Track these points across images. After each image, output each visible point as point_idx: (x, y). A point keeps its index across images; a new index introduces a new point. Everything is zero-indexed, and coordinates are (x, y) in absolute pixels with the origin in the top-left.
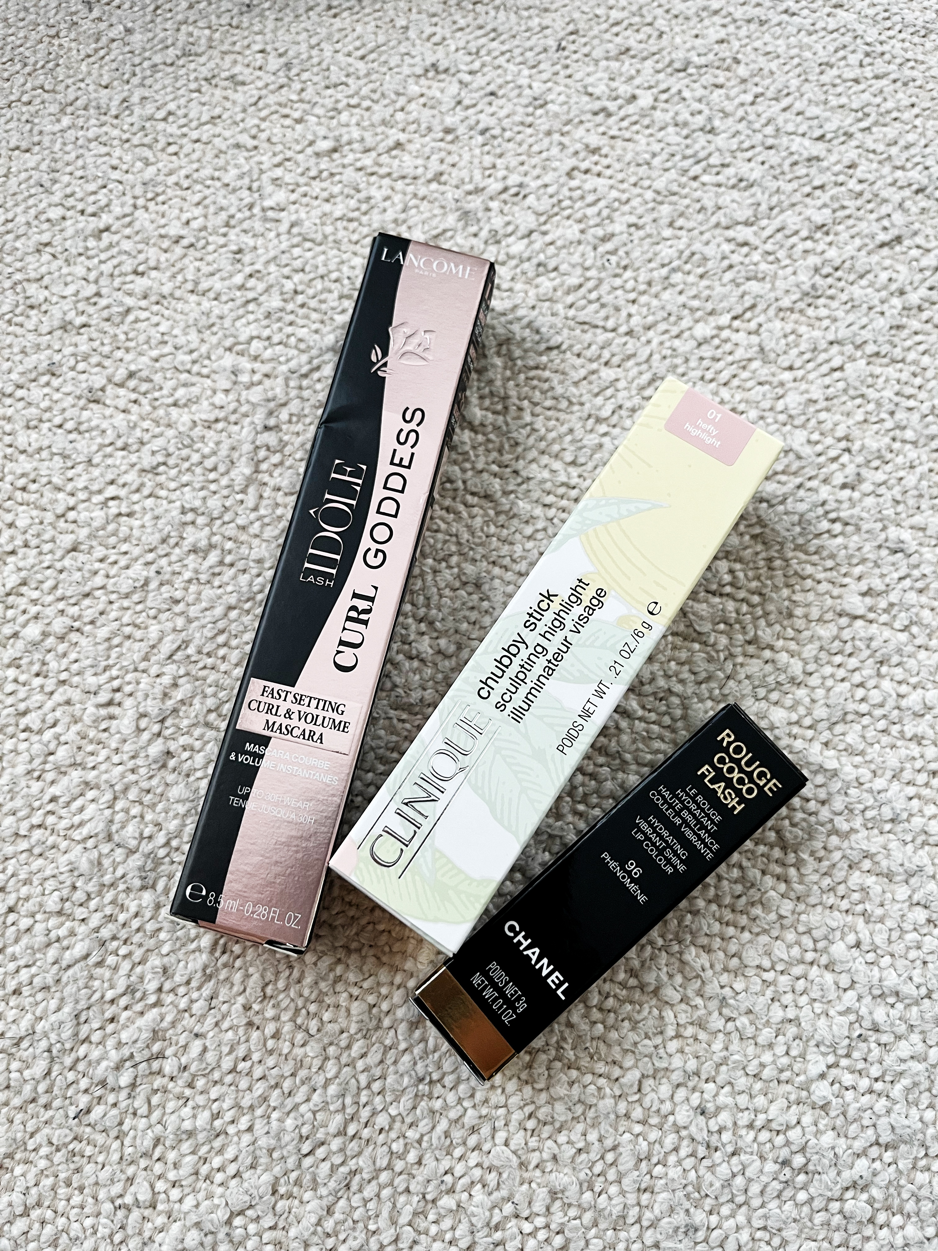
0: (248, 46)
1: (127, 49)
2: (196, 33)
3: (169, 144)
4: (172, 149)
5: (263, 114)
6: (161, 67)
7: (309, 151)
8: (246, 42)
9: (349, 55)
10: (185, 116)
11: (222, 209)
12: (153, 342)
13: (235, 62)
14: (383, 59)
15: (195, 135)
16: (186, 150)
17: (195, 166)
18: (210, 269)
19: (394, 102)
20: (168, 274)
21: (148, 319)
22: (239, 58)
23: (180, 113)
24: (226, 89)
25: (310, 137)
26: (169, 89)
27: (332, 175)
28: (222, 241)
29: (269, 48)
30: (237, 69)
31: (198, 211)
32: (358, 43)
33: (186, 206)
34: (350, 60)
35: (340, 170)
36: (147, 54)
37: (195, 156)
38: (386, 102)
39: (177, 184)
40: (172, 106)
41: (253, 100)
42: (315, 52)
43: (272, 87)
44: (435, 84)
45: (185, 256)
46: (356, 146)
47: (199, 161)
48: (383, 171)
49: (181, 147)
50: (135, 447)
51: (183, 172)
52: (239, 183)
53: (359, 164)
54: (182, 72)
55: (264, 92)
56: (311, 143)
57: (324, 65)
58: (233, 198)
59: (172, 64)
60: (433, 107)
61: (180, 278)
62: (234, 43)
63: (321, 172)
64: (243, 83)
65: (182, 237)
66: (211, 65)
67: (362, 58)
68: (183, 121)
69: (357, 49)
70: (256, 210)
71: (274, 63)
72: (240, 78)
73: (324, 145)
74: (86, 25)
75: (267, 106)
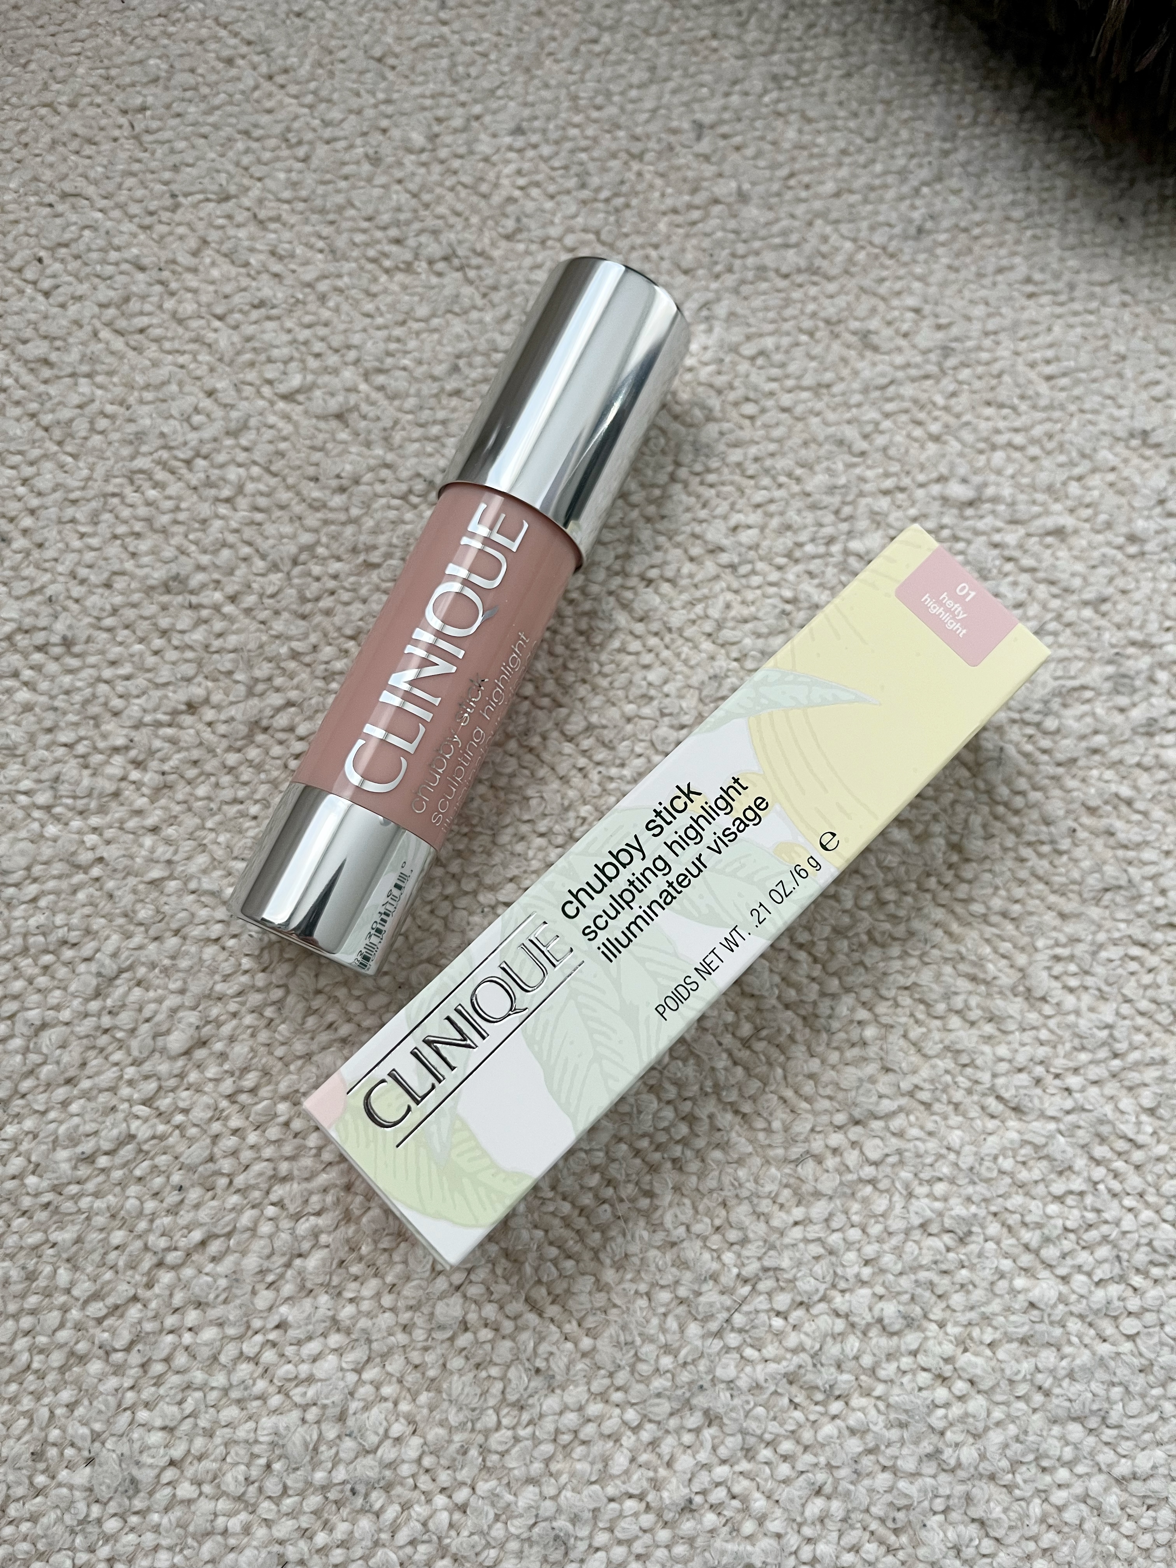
0: (899, 294)
1: (732, 224)
2: (834, 239)
3: (747, 399)
4: (749, 409)
5: (889, 407)
6: (772, 274)
7: (936, 489)
8: (898, 286)
9: (1032, 365)
10: (783, 365)
11: (789, 527)
12: (634, 692)
13: (873, 311)
14: (1078, 391)
15: (786, 400)
16: (767, 418)
17: (772, 447)
18: (746, 612)
19: (1072, 464)
20: (685, 597)
21: (637, 654)
22: (882, 307)
23: (778, 357)
24: (848, 346)
25: (943, 469)
26: (771, 315)
27: (956, 538)
28: (774, 576)
29: (927, 309)
30: (874, 324)
31: (755, 518)
32: (1050, 354)
33: (741, 503)
34: (1032, 375)
35: (968, 535)
36: (757, 244)
37: (777, 433)
38: (1062, 458)
39: (739, 465)
40: (769, 342)
41: (884, 381)
42: (988, 342)
43: (913, 372)
44: (1136, 461)
45: (717, 577)
46: (1001, 508)
47: (779, 441)
48: (1027, 562)
49: (763, 411)
50: (560, 840)
51: (753, 451)
52: (827, 500)
53: (997, 538)
54: (797, 295)
55: (900, 374)
56: (941, 479)
57: (996, 368)
58: (809, 517)
59: (786, 276)
60: (1121, 493)
61: (699, 609)
62: (882, 280)
63: (942, 527)
64: (876, 349)
65: (722, 549)
66: (841, 301)
67: (1049, 378)
68: (775, 372)
69: (1048, 362)
70: (836, 548)
71: (926, 337)
72: (874, 339)
73: (957, 491)
74: (683, 158)
75: (900, 397)
